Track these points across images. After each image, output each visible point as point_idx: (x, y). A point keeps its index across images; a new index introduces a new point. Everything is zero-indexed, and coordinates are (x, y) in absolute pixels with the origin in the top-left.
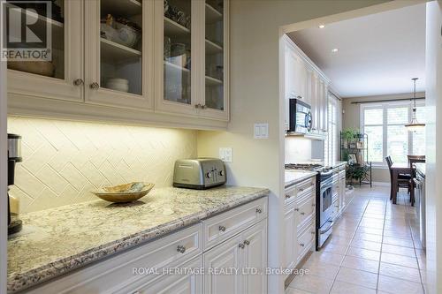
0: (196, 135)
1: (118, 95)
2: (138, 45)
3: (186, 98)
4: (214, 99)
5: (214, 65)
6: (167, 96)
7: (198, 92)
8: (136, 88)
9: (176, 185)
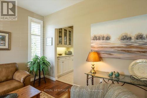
0: (68, 48)
1: (60, 45)
2: (62, 39)
3: (66, 44)
4: (70, 44)
5: (70, 40)
6: (64, 44)
7: (68, 43)
8: (61, 44)
9: (65, 54)
